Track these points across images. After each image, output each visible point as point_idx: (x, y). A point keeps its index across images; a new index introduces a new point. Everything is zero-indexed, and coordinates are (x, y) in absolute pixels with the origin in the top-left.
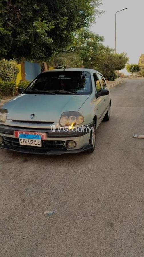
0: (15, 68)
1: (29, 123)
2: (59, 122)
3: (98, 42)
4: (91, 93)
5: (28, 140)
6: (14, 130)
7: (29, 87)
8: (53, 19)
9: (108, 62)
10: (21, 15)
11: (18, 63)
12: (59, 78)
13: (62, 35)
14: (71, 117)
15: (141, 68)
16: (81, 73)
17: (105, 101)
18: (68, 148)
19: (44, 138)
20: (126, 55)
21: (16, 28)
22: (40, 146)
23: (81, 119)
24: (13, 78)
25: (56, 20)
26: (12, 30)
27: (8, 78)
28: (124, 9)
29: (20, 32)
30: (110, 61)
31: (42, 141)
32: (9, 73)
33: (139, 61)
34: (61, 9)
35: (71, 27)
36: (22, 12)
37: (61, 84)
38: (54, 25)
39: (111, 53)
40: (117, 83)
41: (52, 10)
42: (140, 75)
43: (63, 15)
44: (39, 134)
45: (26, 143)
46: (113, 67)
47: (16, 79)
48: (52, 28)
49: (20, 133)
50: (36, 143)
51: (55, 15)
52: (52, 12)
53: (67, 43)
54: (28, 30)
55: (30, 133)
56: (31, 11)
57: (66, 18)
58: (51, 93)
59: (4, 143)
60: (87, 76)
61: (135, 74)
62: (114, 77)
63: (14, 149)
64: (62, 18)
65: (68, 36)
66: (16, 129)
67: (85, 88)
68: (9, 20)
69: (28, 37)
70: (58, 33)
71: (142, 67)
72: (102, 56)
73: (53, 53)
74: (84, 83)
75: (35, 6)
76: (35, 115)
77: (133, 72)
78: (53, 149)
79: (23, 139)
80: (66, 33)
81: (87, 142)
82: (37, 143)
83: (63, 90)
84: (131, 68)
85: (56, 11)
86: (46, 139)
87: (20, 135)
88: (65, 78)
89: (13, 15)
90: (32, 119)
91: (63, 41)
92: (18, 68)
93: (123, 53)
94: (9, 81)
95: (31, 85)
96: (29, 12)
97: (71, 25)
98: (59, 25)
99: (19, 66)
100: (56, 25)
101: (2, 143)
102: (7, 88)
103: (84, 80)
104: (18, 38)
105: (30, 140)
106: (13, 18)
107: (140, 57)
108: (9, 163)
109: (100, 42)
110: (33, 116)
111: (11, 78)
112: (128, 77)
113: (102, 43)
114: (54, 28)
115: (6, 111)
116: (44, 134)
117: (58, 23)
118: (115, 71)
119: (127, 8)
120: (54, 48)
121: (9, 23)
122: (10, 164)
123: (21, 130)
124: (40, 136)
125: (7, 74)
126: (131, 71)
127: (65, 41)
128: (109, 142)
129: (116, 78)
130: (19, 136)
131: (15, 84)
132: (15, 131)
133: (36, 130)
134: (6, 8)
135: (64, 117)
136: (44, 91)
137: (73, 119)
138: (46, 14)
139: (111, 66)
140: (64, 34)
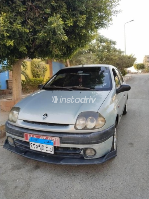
0: (44, 67)
1: (41, 125)
2: (75, 125)
3: (111, 46)
4: (111, 89)
5: (39, 145)
6: (24, 132)
7: (48, 83)
8: (71, 17)
9: (120, 61)
10: (40, 13)
11: (47, 64)
12: (77, 74)
13: (81, 34)
14: (89, 118)
15: (145, 66)
16: (99, 68)
17: (124, 96)
18: (86, 157)
19: (57, 144)
20: (134, 56)
21: (36, 26)
22: (53, 153)
23: (102, 121)
24: (42, 75)
25: (75, 18)
26: (31, 29)
27: (38, 75)
28: (131, 21)
29: (39, 30)
30: (122, 61)
31: (55, 147)
32: (39, 71)
33: (144, 61)
34: (80, 7)
35: (90, 26)
36: (41, 10)
37: (80, 80)
38: (72, 22)
39: (122, 54)
40: (127, 78)
41: (71, 8)
42: (145, 72)
43: (81, 13)
44: (51, 138)
45: (37, 148)
46: (124, 65)
47: (44, 76)
48: (70, 25)
49: (30, 136)
50: (47, 149)
51: (73, 13)
52: (70, 10)
53: (86, 42)
54: (45, 26)
55: (41, 137)
56: (49, 8)
57: (84, 16)
58: (68, 89)
59: (15, 145)
60: (105, 72)
61: (140, 71)
62: (124, 73)
63: (23, 154)
64: (81, 16)
65: (86, 34)
66: (26, 131)
67: (104, 84)
68: (28, 19)
69: (46, 34)
70: (77, 31)
71: (147, 65)
72: (115, 57)
73: (72, 52)
74: (103, 78)
75: (53, 3)
76: (48, 115)
77: (139, 69)
78: (68, 157)
79: (34, 143)
80: (84, 31)
81: (109, 148)
82: (49, 149)
83: (82, 86)
84: (138, 66)
85: (75, 9)
86: (59, 146)
87: (30, 138)
88: (84, 74)
89: (32, 14)
90: (44, 120)
91: (82, 40)
92: (46, 67)
93: (132, 55)
94: (39, 77)
95: (50, 81)
96: (47, 9)
97: (90, 25)
98: (78, 23)
99: (48, 66)
100: (75, 22)
101: (13, 145)
102: (36, 84)
103: (102, 76)
104: (37, 35)
105: (41, 145)
106: (32, 17)
107: (144, 58)
108: (19, 169)
109: (113, 45)
110: (45, 116)
111: (41, 75)
112: (135, 73)
113: (114, 46)
114: (73, 25)
115: (18, 109)
116: (57, 139)
117: (77, 21)
118: (125, 69)
119: (133, 20)
120: (73, 47)
121: (28, 22)
122: (19, 171)
123: (31, 132)
124: (52, 141)
125: (37, 72)
126: (137, 69)
127: (84, 40)
128: (132, 142)
129: (126, 74)
130: (29, 140)
131: (43, 80)
132: (25, 134)
133: (48, 134)
134: (25, 7)
135: (81, 118)
136: (61, 87)
137: (92, 121)
138: (64, 11)
139: (122, 65)
140: (82, 33)
